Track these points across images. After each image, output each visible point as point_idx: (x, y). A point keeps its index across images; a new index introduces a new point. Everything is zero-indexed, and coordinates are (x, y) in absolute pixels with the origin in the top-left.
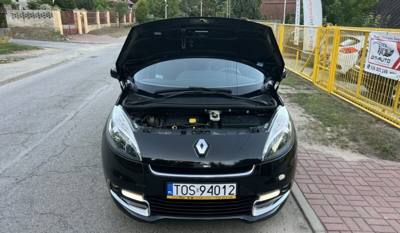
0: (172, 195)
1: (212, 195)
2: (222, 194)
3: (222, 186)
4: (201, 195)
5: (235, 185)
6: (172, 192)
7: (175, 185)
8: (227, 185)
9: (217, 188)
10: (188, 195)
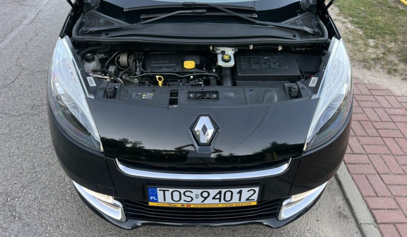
0: (157, 201)
1: (220, 201)
4: (203, 202)
6: (157, 198)
7: (160, 190)
10: (182, 202)
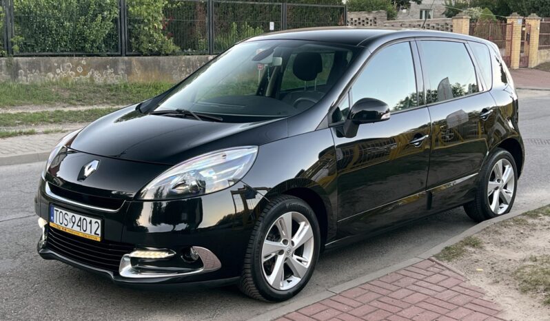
0: (53, 222)
2: (88, 232)
3: (88, 219)
5: (99, 221)
8: (94, 220)
9: (85, 221)
10: (63, 225)
